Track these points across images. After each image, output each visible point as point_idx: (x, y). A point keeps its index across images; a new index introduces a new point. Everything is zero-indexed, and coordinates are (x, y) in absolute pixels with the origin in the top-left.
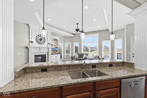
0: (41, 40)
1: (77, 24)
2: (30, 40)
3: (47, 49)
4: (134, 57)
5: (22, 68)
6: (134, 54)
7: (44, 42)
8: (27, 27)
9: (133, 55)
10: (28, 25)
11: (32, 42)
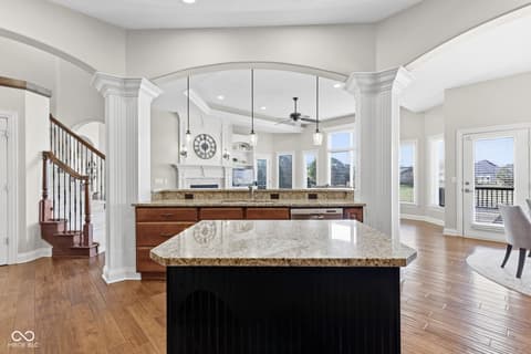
0: (205, 147)
1: (295, 99)
2: (181, 149)
3: (221, 172)
4: (467, 191)
5: (160, 190)
6: (467, 184)
7: (214, 153)
8: (174, 119)
9: (465, 187)
10: (176, 114)
11: (184, 154)
